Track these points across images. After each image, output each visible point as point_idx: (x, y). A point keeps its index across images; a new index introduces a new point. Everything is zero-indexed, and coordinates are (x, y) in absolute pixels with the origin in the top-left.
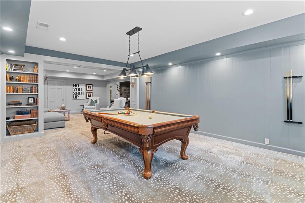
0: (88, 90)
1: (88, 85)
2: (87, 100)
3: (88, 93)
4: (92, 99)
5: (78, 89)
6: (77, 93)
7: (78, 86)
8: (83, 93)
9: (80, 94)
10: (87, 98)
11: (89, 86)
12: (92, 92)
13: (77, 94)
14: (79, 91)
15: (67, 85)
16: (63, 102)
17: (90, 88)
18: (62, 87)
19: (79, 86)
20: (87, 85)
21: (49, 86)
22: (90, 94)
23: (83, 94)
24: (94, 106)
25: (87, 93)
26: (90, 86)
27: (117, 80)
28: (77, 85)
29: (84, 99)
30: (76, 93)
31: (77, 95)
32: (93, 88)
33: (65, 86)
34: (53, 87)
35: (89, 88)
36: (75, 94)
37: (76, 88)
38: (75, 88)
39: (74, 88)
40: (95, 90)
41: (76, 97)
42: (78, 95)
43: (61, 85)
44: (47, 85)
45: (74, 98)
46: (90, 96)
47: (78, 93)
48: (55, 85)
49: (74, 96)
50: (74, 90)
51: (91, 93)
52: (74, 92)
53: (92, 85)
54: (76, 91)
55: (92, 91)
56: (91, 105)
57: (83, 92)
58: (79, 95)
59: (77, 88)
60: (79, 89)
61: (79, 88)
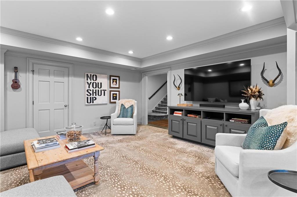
0: (112, 86)
1: (112, 78)
2: (113, 105)
3: (112, 93)
4: (122, 105)
5: (95, 84)
6: (94, 91)
7: (95, 79)
8: (104, 92)
9: (100, 94)
10: (111, 102)
11: (113, 80)
12: (119, 91)
13: (94, 94)
14: (97, 89)
15: (75, 75)
16: (66, 110)
17: (116, 82)
18: (65, 79)
19: (98, 79)
20: (111, 76)
21: (36, 76)
22: (116, 94)
23: (104, 95)
24: (131, 119)
25: (111, 91)
26: (116, 80)
27: (170, 67)
28: (93, 75)
29: (106, 104)
30: (91, 92)
31: (94, 96)
32: (121, 82)
33: (70, 78)
34: (47, 78)
35: (114, 83)
36: (91, 95)
37: (92, 81)
38: (89, 81)
39: (88, 83)
40: (124, 86)
41: (93, 100)
42: (96, 95)
43: (63, 75)
44: (31, 75)
45: (88, 102)
46: (115, 98)
47: (96, 93)
48: (49, 74)
49: (88, 98)
50: (88, 86)
51: (118, 93)
52: (88, 91)
53: (119, 77)
54: (91, 88)
55: (119, 88)
56: (123, 117)
57: (104, 90)
58: (97, 97)
59: (93, 83)
60: (97, 85)
61: (97, 82)
